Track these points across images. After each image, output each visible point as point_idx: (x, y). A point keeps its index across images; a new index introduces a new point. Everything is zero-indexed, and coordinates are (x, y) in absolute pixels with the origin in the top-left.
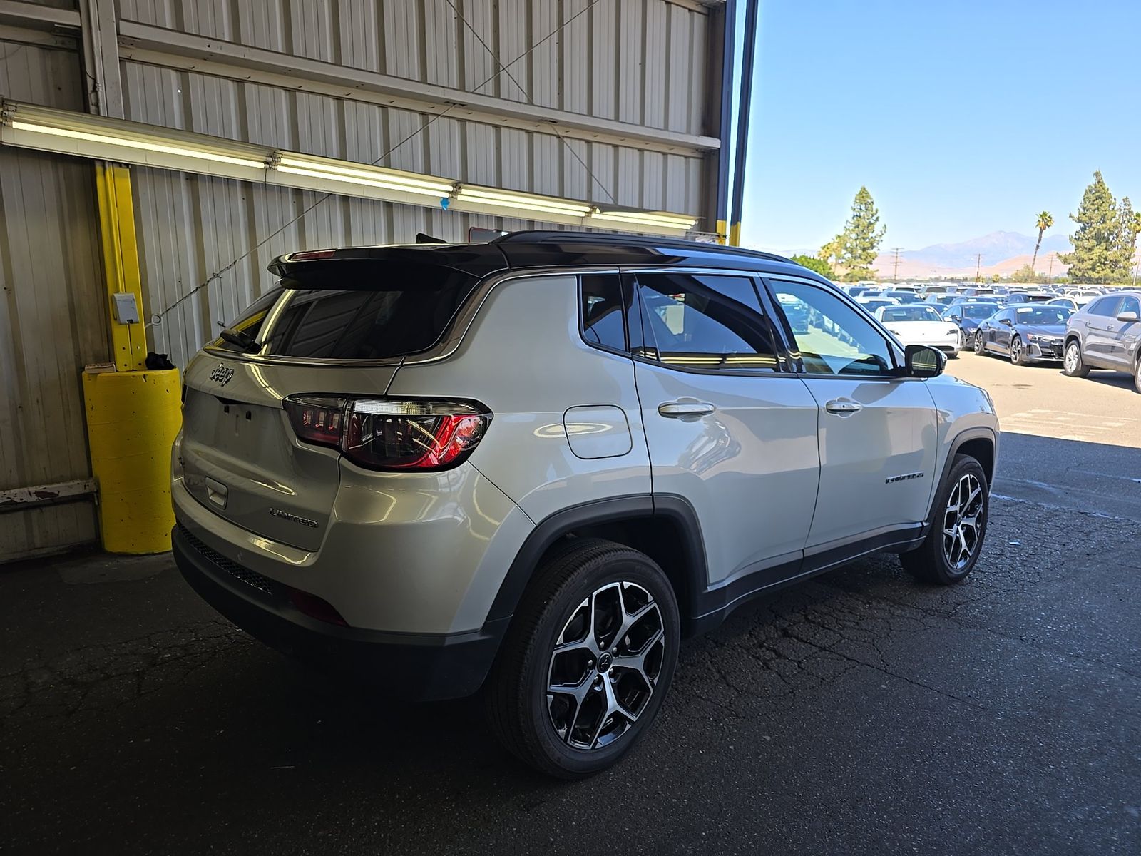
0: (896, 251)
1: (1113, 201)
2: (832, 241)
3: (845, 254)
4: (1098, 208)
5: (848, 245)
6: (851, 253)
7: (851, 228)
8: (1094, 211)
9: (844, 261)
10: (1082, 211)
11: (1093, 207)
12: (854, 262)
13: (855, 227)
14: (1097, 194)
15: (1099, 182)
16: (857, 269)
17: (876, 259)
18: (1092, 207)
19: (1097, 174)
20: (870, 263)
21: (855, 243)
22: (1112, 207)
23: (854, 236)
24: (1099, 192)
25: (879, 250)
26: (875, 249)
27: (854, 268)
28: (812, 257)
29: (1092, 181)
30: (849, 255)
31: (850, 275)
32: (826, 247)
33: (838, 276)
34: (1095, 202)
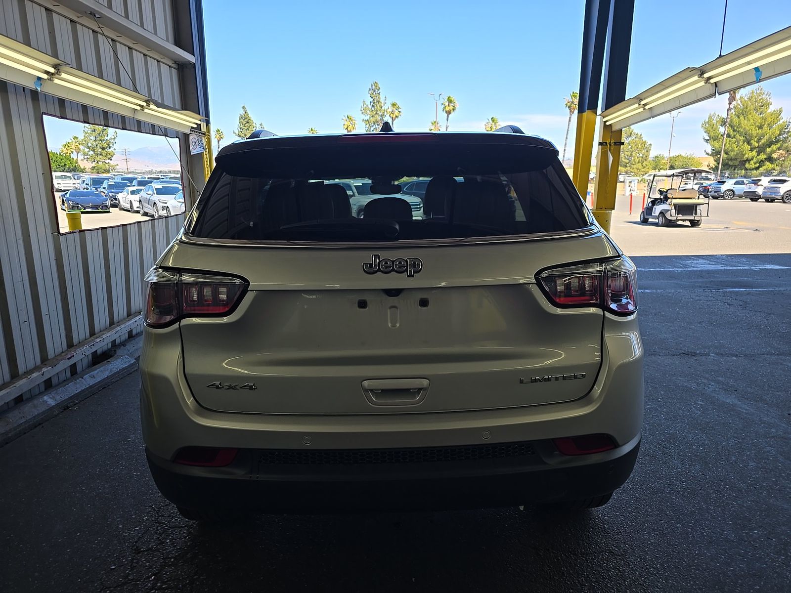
0: (124, 150)
1: (255, 125)
2: (70, 141)
3: (89, 151)
4: (248, 129)
5: (90, 145)
6: (94, 151)
7: (89, 132)
8: (246, 130)
9: (88, 157)
10: (240, 130)
11: (246, 128)
12: (98, 158)
13: (92, 131)
14: (246, 120)
15: (246, 113)
16: (100, 163)
17: (114, 156)
18: (244, 127)
19: (244, 108)
20: (110, 159)
21: (95, 144)
22: (255, 128)
23: (92, 138)
24: (247, 119)
25: (115, 149)
26: (112, 149)
27: (98, 162)
28: (58, 153)
29: (242, 112)
30: (91, 153)
31: (96, 168)
32: (67, 145)
33: (84, 169)
34: (246, 125)
